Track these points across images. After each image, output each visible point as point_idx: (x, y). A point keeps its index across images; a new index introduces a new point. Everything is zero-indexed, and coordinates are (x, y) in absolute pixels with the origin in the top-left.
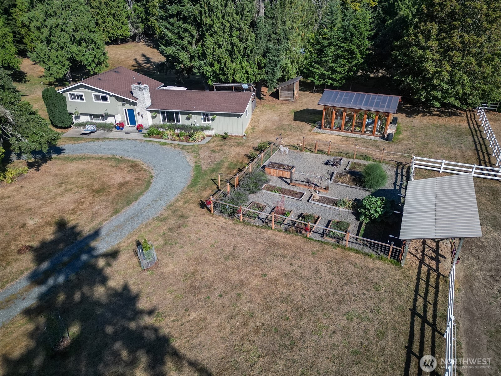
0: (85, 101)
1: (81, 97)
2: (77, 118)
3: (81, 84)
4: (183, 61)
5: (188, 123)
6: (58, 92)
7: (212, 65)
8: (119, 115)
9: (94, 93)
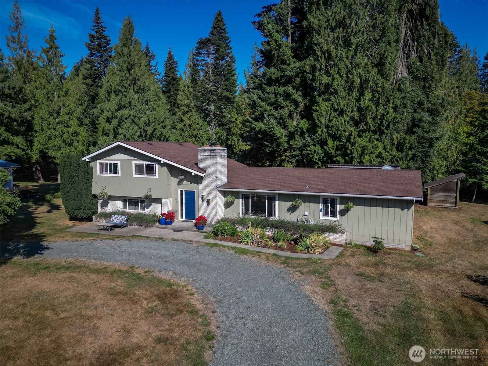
0: (119, 175)
1: (114, 169)
2: (105, 204)
3: (119, 146)
4: (278, 138)
5: (293, 217)
6: (83, 159)
7: (323, 143)
8: (170, 199)
9: (136, 162)
